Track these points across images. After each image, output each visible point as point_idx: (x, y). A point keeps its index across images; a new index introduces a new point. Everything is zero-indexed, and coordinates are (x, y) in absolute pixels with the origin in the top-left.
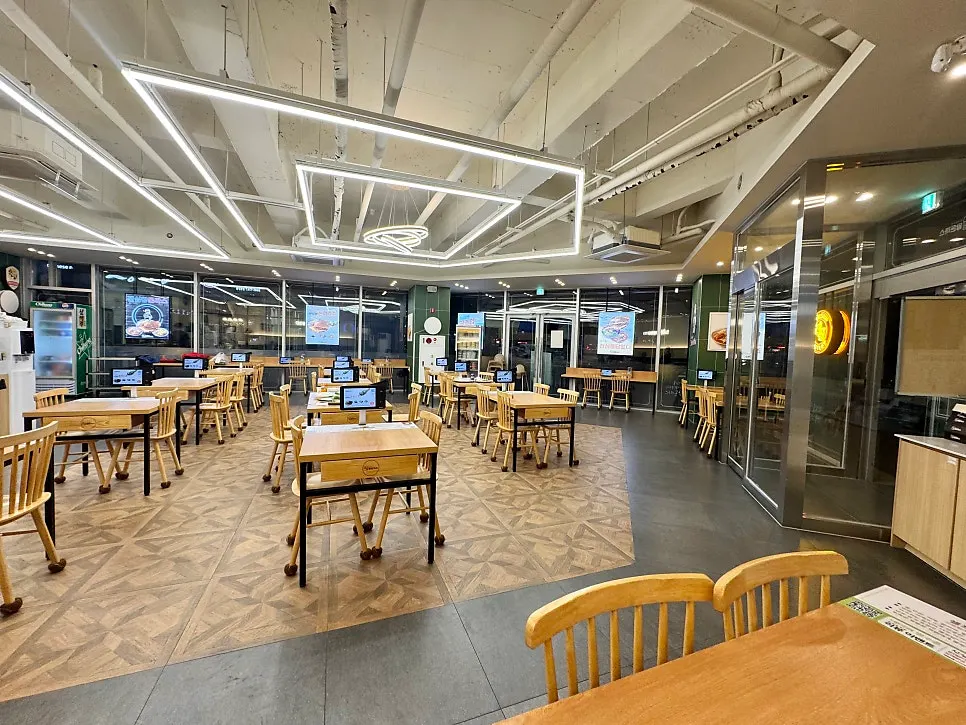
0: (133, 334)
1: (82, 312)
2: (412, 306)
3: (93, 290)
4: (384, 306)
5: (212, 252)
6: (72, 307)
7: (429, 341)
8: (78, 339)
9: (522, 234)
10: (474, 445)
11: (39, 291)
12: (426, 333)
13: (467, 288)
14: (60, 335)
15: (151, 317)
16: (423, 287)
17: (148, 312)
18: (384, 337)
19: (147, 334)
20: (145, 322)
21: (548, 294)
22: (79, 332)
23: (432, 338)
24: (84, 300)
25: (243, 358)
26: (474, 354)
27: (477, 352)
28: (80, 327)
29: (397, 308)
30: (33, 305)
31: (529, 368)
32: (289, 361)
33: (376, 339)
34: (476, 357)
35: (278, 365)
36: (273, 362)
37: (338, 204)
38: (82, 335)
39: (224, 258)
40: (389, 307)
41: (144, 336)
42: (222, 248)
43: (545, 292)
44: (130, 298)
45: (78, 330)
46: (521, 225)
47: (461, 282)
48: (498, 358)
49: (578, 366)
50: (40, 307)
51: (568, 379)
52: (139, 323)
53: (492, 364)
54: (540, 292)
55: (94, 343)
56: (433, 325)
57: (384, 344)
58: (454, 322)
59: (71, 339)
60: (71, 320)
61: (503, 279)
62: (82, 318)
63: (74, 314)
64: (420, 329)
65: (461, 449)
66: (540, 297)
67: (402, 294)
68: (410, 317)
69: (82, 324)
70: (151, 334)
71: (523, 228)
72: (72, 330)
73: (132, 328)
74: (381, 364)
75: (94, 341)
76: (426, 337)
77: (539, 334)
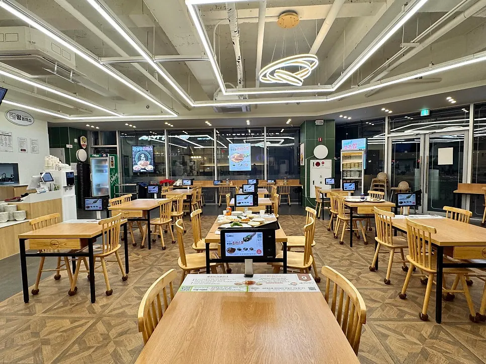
0: (137, 170)
1: (112, 158)
2: (303, 138)
3: (117, 146)
4: (283, 140)
5: (167, 113)
6: (107, 156)
7: (318, 164)
8: (111, 174)
9: (419, 48)
10: (372, 270)
11: (96, 148)
12: (315, 158)
13: (349, 118)
14: (103, 172)
15: (144, 159)
16: (311, 122)
17: (143, 156)
18: (284, 163)
19: (143, 169)
20: (142, 162)
21: (433, 115)
22: (111, 170)
23: (320, 162)
24: (113, 151)
25: (189, 182)
26: (358, 173)
27: (360, 172)
28: (111, 167)
29: (292, 141)
30: (91, 156)
31: (414, 185)
32: (219, 183)
33: (279, 165)
34: (360, 176)
35: (213, 186)
36: (210, 185)
37: (238, 53)
38: (113, 171)
39: (174, 116)
40: (286, 141)
41: (142, 171)
42: (172, 109)
43: (431, 112)
44: (134, 149)
45: (111, 169)
46: (418, 38)
47: (344, 113)
48: (380, 176)
49: (473, 181)
50: (94, 157)
51: (460, 195)
52: (139, 163)
53: (375, 181)
54: (425, 113)
55: (119, 176)
56: (321, 151)
57: (284, 168)
58: (338, 147)
59: (107, 174)
60: (107, 164)
61: (385, 106)
62: (112, 162)
63: (108, 160)
64: (310, 155)
65: (360, 273)
66: (425, 118)
67: (295, 130)
68: (302, 147)
69: (112, 165)
70: (145, 169)
71: (421, 41)
72: (108, 169)
73: (136, 166)
74: (281, 183)
75: (119, 175)
76: (315, 161)
77: (424, 153)
